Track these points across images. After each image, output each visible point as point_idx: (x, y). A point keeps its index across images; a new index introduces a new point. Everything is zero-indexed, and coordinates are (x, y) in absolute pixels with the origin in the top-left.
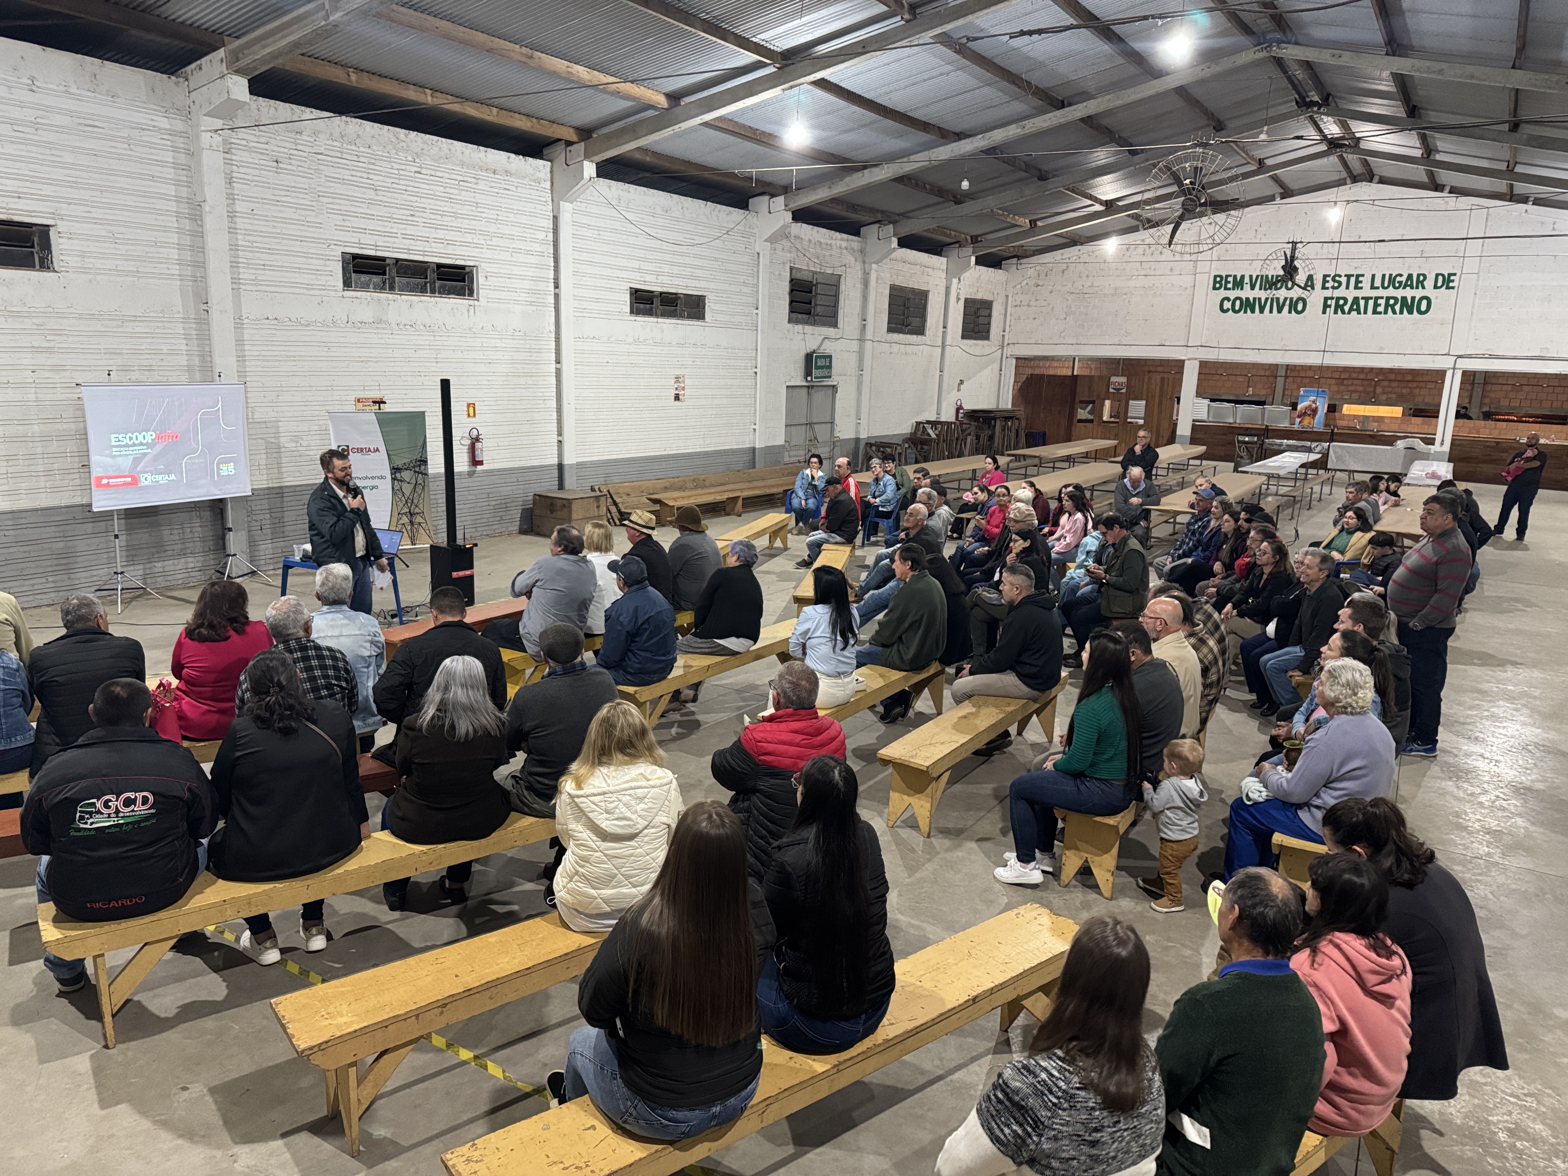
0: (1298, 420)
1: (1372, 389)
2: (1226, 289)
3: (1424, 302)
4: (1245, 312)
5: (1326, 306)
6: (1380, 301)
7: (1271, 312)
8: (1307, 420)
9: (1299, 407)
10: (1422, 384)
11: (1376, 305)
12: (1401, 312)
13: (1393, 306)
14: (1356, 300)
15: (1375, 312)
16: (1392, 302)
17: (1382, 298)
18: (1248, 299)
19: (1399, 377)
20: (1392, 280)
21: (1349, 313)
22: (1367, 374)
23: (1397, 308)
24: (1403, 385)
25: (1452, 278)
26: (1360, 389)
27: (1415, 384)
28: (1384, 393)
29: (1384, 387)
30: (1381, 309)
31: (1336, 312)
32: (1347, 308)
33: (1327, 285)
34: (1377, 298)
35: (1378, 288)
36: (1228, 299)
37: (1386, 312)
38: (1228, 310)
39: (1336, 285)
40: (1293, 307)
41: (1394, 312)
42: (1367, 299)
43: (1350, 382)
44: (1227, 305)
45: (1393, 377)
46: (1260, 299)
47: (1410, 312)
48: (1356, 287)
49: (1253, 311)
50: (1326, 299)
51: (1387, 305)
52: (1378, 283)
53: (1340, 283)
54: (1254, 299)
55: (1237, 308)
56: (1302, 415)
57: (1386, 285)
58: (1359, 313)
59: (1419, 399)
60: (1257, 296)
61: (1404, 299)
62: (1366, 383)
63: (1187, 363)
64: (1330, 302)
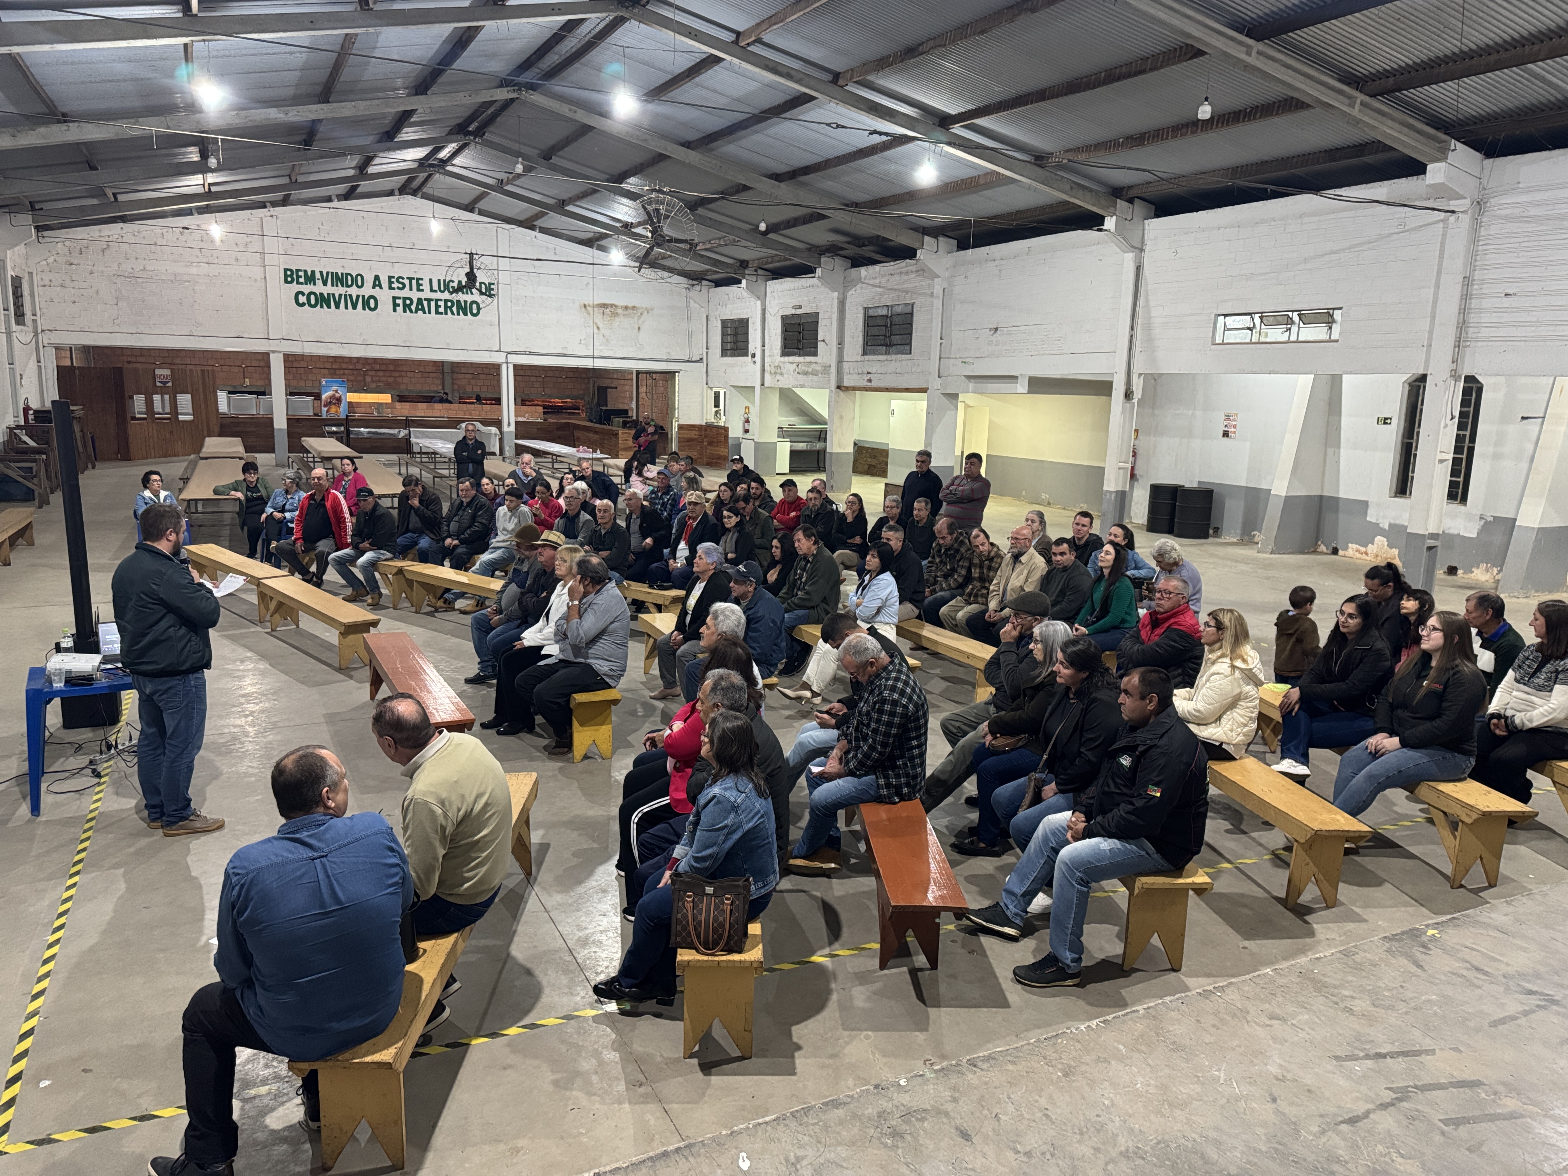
0: (325, 409)
1: (361, 378)
2: (298, 283)
3: (474, 306)
4: (322, 307)
5: (395, 305)
7: (346, 308)
8: (333, 409)
9: (324, 397)
10: (403, 373)
11: (437, 306)
12: (458, 314)
13: (451, 308)
14: (420, 301)
15: (437, 312)
16: (449, 304)
17: (441, 300)
18: (322, 294)
20: (447, 285)
21: (416, 312)
22: (355, 364)
23: (455, 309)
24: (387, 374)
25: (492, 286)
29: (372, 376)
30: (441, 310)
31: (405, 311)
32: (413, 307)
33: (393, 285)
34: (437, 300)
35: (436, 291)
36: (303, 294)
37: (446, 313)
38: (303, 305)
39: (401, 286)
40: (366, 304)
41: (453, 313)
42: (429, 300)
43: (342, 371)
44: (302, 299)
46: (333, 295)
47: (465, 314)
48: (418, 290)
49: (329, 307)
50: (394, 298)
51: (446, 307)
53: (404, 285)
54: (328, 294)
55: (313, 302)
56: (328, 404)
57: (442, 289)
58: (424, 312)
60: (331, 292)
61: (458, 302)
62: (355, 372)
63: (272, 355)
64: (398, 301)
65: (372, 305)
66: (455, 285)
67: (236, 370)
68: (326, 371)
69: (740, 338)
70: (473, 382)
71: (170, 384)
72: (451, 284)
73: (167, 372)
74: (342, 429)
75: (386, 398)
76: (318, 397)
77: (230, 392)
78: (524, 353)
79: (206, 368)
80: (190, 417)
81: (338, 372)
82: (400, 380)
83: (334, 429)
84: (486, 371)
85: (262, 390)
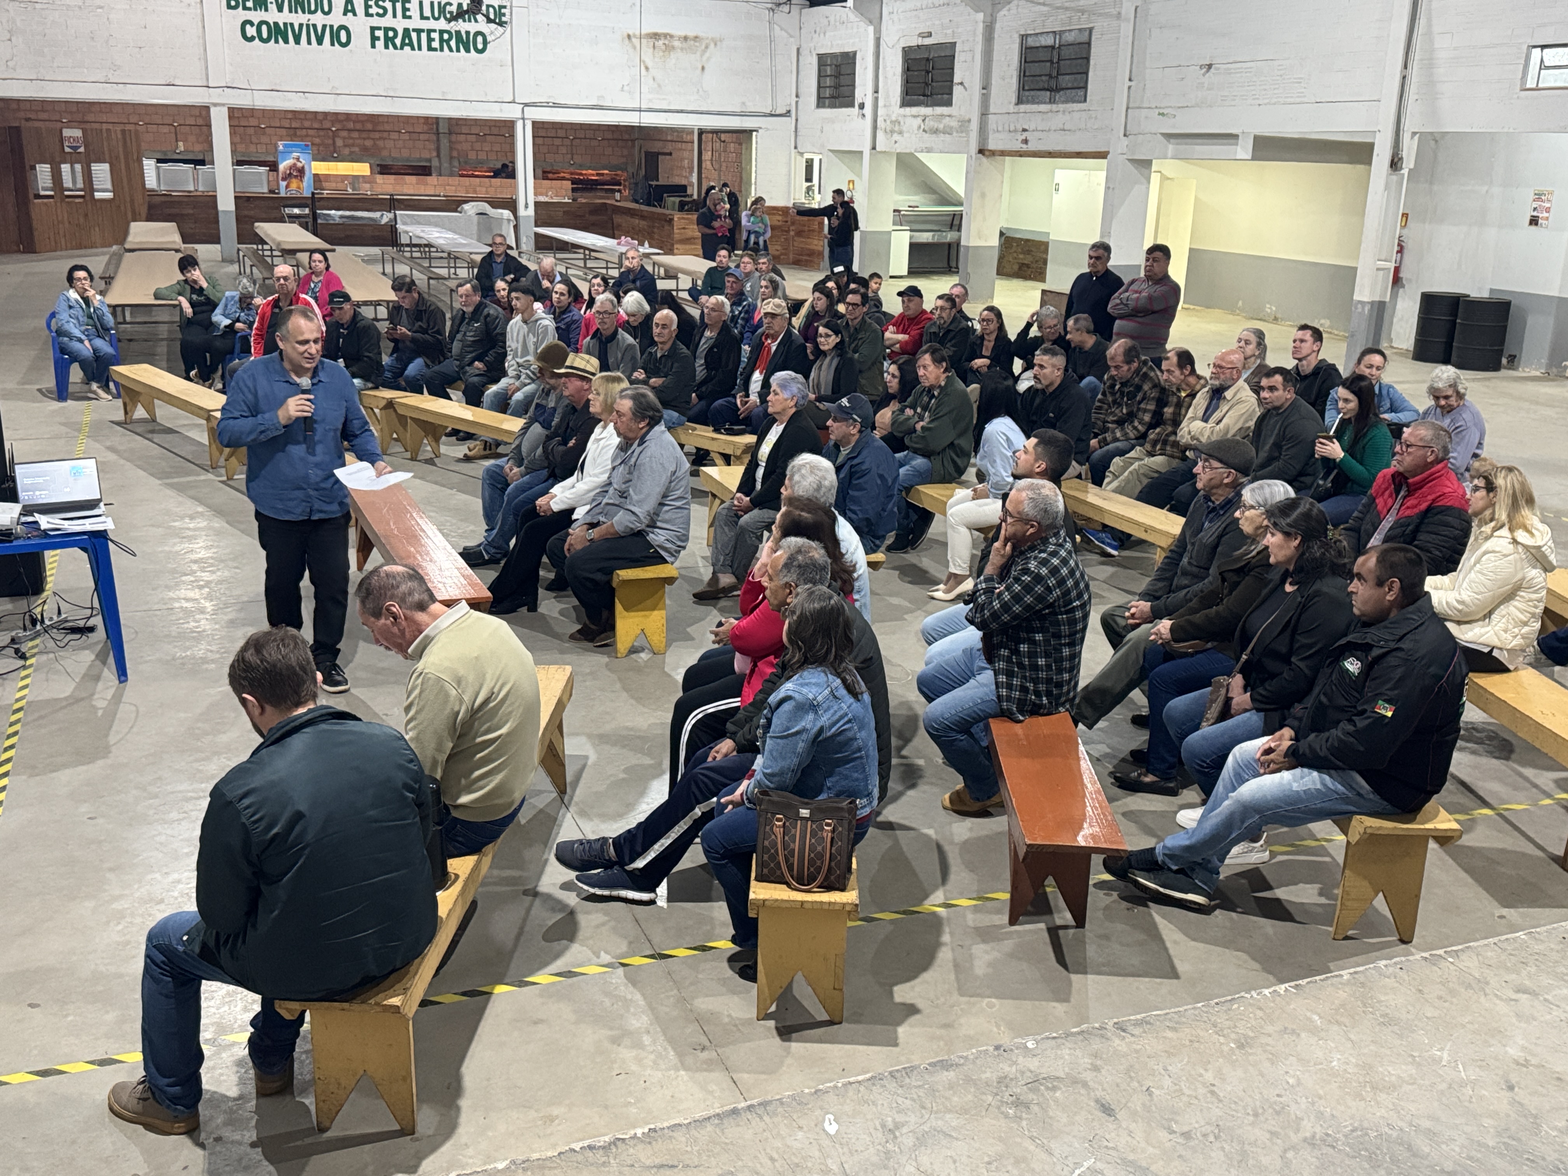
0: (283, 184)
1: (330, 141)
2: (245, 8)
3: (480, 39)
4: (277, 42)
5: (374, 39)
6: (433, 35)
7: (309, 43)
8: (294, 184)
9: (283, 166)
10: (385, 135)
11: (430, 40)
12: (458, 50)
13: (448, 42)
14: (406, 31)
15: (430, 48)
16: (446, 36)
17: (435, 31)
18: (276, 24)
19: (359, 126)
20: (442, 9)
21: (402, 48)
22: (321, 121)
23: (453, 43)
24: (364, 135)
25: (503, 11)
26: (317, 141)
27: (377, 135)
28: (345, 146)
29: (344, 138)
30: (436, 44)
31: (387, 47)
32: (398, 41)
33: (371, 11)
34: (429, 31)
35: (427, 18)
36: (252, 24)
37: (442, 50)
38: (252, 39)
39: (381, 11)
40: (335, 38)
41: (451, 50)
42: (419, 31)
43: (304, 132)
44: (251, 31)
45: (351, 125)
46: (292, 25)
47: (468, 50)
48: (405, 17)
49: (286, 41)
50: (373, 29)
51: (442, 40)
52: (427, 12)
53: (385, 10)
54: (285, 24)
55: (265, 35)
56: (288, 177)
57: (436, 15)
58: (413, 49)
59: (385, 153)
60: (288, 21)
61: (458, 33)
62: (322, 133)
63: (213, 110)
64: (378, 33)
65: (344, 39)
66: (454, 9)
67: (166, 129)
68: (283, 132)
69: (844, 80)
70: (478, 146)
71: (82, 150)
72: (448, 8)
73: (78, 133)
74: (307, 211)
75: (362, 169)
76: (273, 167)
77: (159, 161)
78: (547, 105)
79: (128, 127)
80: (109, 195)
81: (299, 133)
82: (380, 143)
83: (296, 211)
84: (495, 131)
85: (201, 157)
